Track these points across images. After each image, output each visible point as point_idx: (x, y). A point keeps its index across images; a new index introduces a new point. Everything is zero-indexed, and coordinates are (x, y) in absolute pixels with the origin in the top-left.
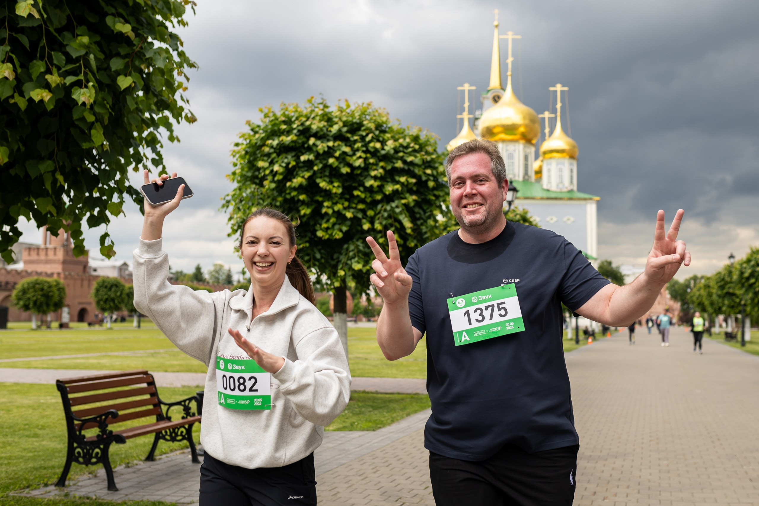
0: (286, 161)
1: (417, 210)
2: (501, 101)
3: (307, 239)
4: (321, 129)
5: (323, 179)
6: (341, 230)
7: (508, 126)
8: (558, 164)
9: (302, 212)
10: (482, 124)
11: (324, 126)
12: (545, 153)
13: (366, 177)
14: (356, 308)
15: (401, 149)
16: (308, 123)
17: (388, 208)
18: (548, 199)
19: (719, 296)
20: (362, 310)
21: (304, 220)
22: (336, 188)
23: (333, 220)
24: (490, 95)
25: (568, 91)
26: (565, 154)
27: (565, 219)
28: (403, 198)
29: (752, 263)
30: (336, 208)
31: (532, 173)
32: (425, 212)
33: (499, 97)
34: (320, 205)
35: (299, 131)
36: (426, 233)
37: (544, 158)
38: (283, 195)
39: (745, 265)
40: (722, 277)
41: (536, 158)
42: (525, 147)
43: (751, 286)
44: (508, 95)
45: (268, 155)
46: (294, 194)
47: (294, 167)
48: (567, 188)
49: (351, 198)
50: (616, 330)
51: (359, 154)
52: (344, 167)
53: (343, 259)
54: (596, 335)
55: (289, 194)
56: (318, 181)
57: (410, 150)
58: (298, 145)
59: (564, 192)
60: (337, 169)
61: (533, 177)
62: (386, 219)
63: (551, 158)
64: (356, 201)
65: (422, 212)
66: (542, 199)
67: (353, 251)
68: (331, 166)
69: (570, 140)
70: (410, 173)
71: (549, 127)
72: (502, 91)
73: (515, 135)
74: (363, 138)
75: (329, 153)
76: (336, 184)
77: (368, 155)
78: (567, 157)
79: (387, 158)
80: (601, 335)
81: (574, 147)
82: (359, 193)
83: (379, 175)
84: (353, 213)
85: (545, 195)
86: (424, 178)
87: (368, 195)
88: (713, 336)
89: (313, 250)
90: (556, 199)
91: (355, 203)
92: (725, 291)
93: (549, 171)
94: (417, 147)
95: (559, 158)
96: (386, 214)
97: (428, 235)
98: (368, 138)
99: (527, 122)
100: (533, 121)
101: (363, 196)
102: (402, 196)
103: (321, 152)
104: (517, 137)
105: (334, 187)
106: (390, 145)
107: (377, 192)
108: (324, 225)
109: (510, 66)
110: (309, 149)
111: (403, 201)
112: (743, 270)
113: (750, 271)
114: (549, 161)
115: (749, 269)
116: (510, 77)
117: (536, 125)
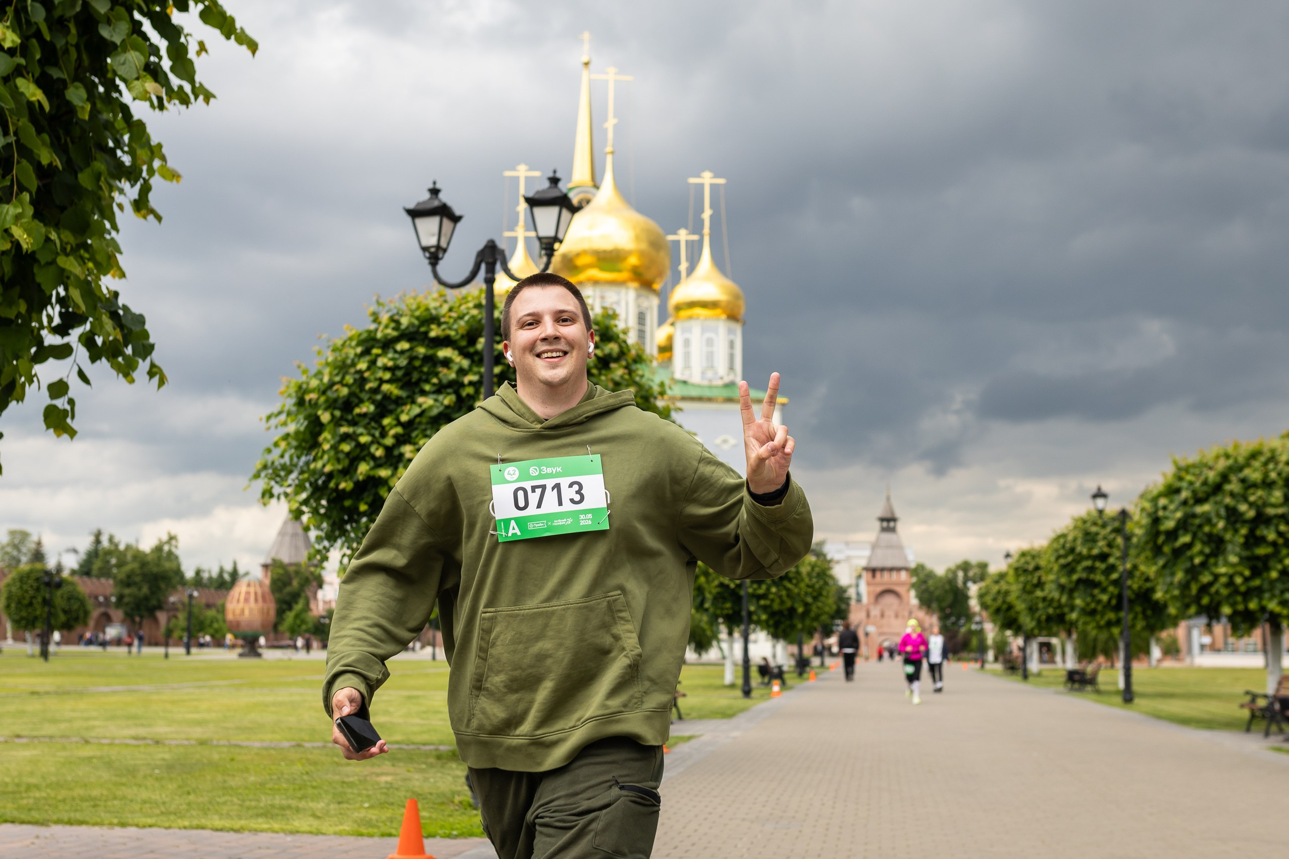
7: (605, 252)
8: (703, 331)
12: (678, 308)
14: (298, 622)
18: (684, 399)
19: (1062, 588)
20: (310, 625)
25: (725, 185)
26: (718, 311)
27: (718, 441)
29: (1184, 494)
31: (651, 349)
33: (589, 203)
37: (677, 317)
39: (1163, 502)
40: (1068, 546)
41: (662, 320)
42: (638, 296)
43: (1178, 553)
44: (605, 196)
48: (722, 378)
50: (822, 664)
54: (786, 676)
59: (716, 387)
61: (656, 357)
63: (690, 318)
69: (728, 283)
71: (687, 260)
72: (593, 190)
73: (620, 271)
78: (724, 317)
80: (795, 675)
81: (737, 297)
85: (679, 391)
88: (1031, 679)
90: (700, 399)
92: (1075, 577)
93: (687, 343)
95: (707, 318)
99: (644, 246)
100: (656, 244)
104: (624, 275)
109: (610, 135)
112: (1161, 513)
113: (1179, 515)
114: (687, 324)
115: (1176, 510)
116: (609, 159)
117: (662, 254)
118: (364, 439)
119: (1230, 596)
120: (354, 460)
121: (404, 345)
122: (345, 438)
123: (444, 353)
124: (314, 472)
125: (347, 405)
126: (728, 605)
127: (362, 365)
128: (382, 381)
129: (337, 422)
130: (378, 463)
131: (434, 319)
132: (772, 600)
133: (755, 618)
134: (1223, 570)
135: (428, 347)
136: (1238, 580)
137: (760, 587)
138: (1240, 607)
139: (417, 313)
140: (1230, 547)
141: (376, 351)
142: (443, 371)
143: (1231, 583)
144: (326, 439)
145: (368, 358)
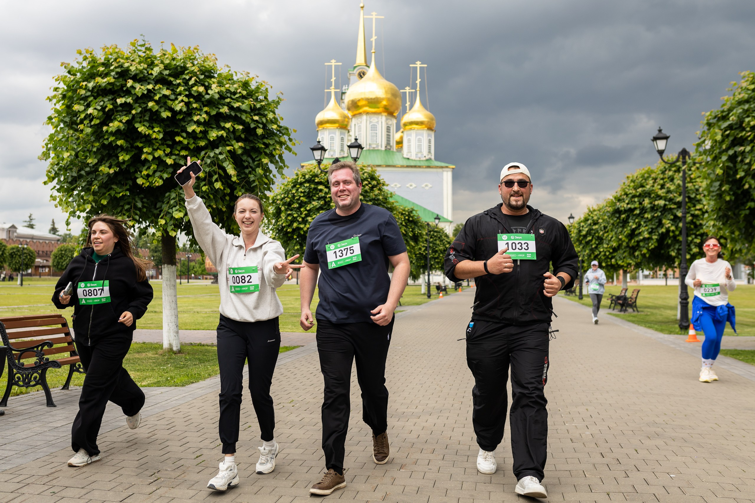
0: (102, 103)
1: (244, 158)
2: (365, 77)
3: (128, 187)
4: (141, 72)
5: (142, 123)
6: (161, 177)
7: (371, 99)
8: (416, 135)
9: (121, 158)
10: (348, 98)
11: (144, 69)
12: (405, 125)
13: (189, 122)
15: (229, 95)
16: (126, 65)
17: (212, 154)
18: (408, 167)
21: (124, 166)
22: (157, 133)
23: (154, 167)
24: (356, 72)
25: (426, 68)
26: (424, 126)
27: (423, 186)
28: (228, 145)
29: (589, 222)
30: (156, 155)
31: (393, 143)
32: (254, 161)
33: (364, 74)
34: (140, 151)
35: (117, 73)
36: (254, 181)
37: (405, 129)
38: (101, 141)
39: (582, 224)
41: (398, 130)
42: (387, 119)
43: (588, 243)
44: (372, 71)
45: (85, 98)
46: (112, 139)
47: (110, 110)
48: (425, 157)
49: (174, 145)
51: (180, 98)
52: (165, 111)
53: (165, 207)
55: (107, 139)
56: (137, 125)
57: (237, 96)
58: (116, 88)
59: (423, 161)
60: (157, 113)
61: (395, 147)
62: (209, 166)
63: (411, 129)
64: (179, 148)
65: (251, 161)
66: (402, 167)
67: (174, 199)
68: (150, 110)
69: (428, 113)
70: (237, 120)
71: (410, 101)
72: (366, 68)
73: (378, 108)
74: (186, 82)
75: (149, 96)
76: (156, 130)
77: (192, 100)
78: (426, 129)
79: (211, 103)
81: (432, 119)
82: (181, 139)
83: (203, 120)
84: (174, 160)
85: (405, 163)
86: (252, 126)
87: (192, 141)
89: (134, 199)
90: (415, 167)
91: (178, 150)
93: (409, 141)
94: (244, 93)
95: (418, 130)
96: (209, 161)
97: (257, 183)
98: (192, 82)
99: (389, 96)
100: (395, 95)
101: (185, 142)
102: (228, 143)
103: (140, 95)
104: (381, 110)
105: (154, 132)
106: (215, 90)
107: (201, 139)
108: (145, 172)
109: (374, 44)
110: (128, 92)
111: (228, 148)
112: (581, 228)
113: (587, 229)
114: (409, 132)
115: (586, 227)
116: (373, 54)
117: (398, 99)
118: (295, 215)
119: (605, 259)
120: (292, 222)
121: (307, 185)
122: (289, 215)
123: (320, 187)
124: (279, 225)
125: (289, 204)
126: (423, 262)
127: (294, 191)
128: (300, 197)
129: (286, 210)
130: (300, 223)
131: (316, 176)
132: (441, 260)
133: (434, 267)
134: (602, 250)
135: (314, 185)
136: (607, 253)
137: (436, 254)
138: (609, 263)
139: (311, 173)
140: (605, 241)
141: (298, 186)
142: (320, 194)
143: (605, 255)
144: (283, 216)
145: (295, 189)
